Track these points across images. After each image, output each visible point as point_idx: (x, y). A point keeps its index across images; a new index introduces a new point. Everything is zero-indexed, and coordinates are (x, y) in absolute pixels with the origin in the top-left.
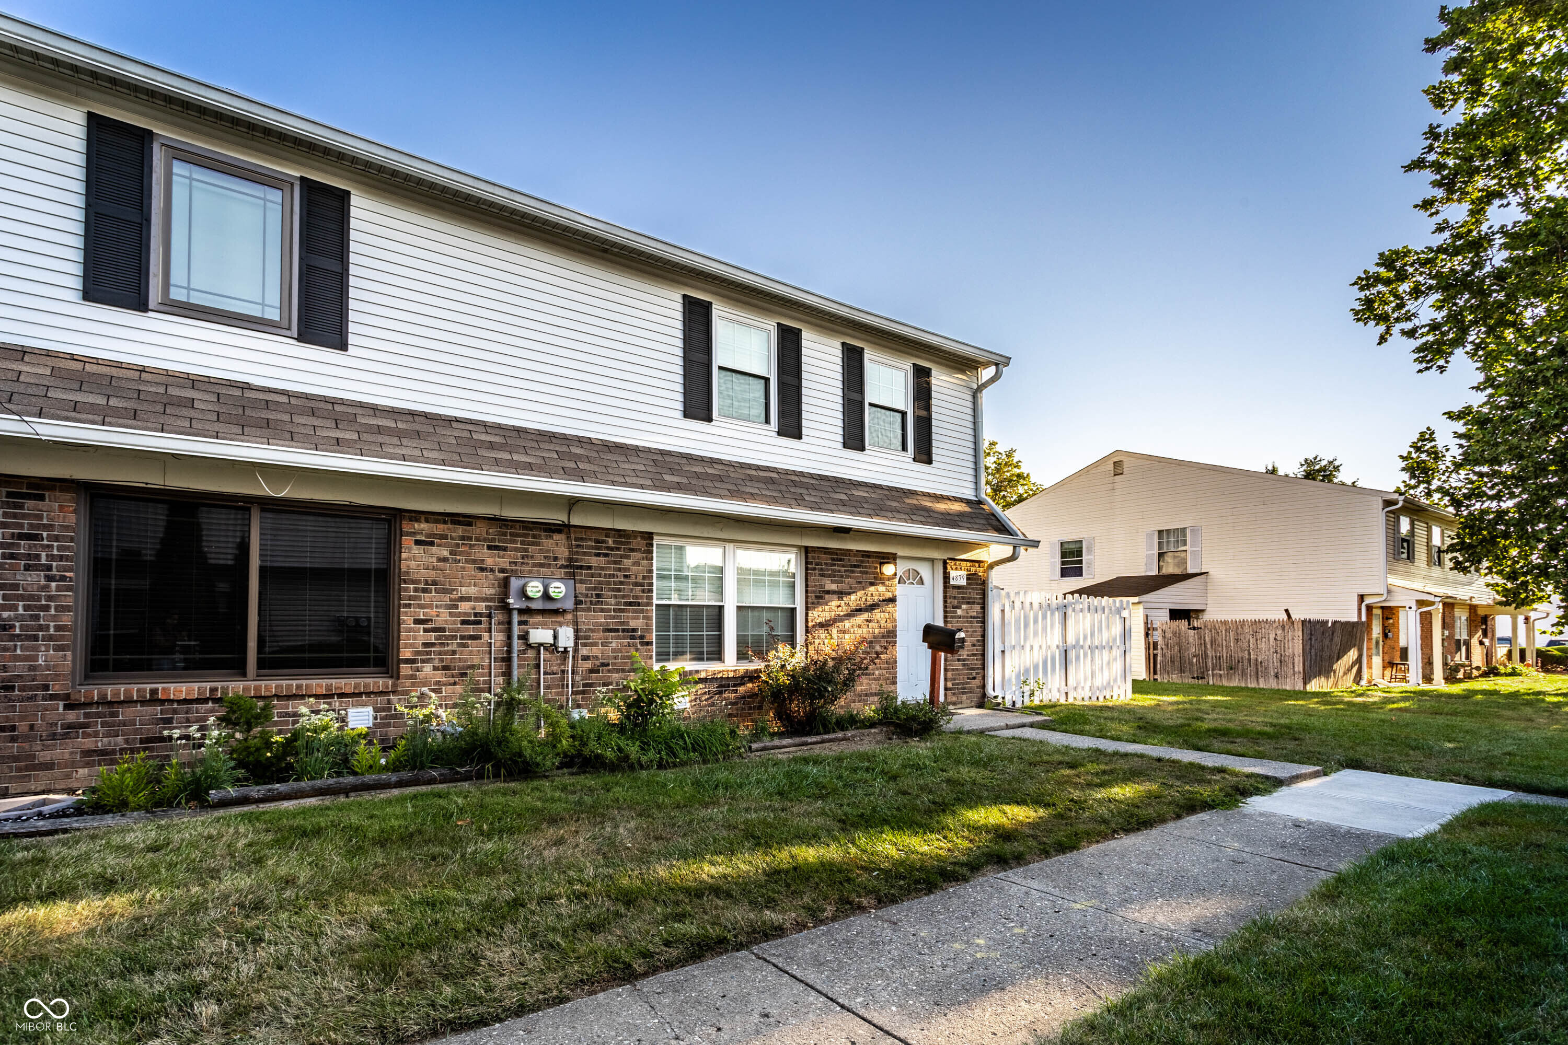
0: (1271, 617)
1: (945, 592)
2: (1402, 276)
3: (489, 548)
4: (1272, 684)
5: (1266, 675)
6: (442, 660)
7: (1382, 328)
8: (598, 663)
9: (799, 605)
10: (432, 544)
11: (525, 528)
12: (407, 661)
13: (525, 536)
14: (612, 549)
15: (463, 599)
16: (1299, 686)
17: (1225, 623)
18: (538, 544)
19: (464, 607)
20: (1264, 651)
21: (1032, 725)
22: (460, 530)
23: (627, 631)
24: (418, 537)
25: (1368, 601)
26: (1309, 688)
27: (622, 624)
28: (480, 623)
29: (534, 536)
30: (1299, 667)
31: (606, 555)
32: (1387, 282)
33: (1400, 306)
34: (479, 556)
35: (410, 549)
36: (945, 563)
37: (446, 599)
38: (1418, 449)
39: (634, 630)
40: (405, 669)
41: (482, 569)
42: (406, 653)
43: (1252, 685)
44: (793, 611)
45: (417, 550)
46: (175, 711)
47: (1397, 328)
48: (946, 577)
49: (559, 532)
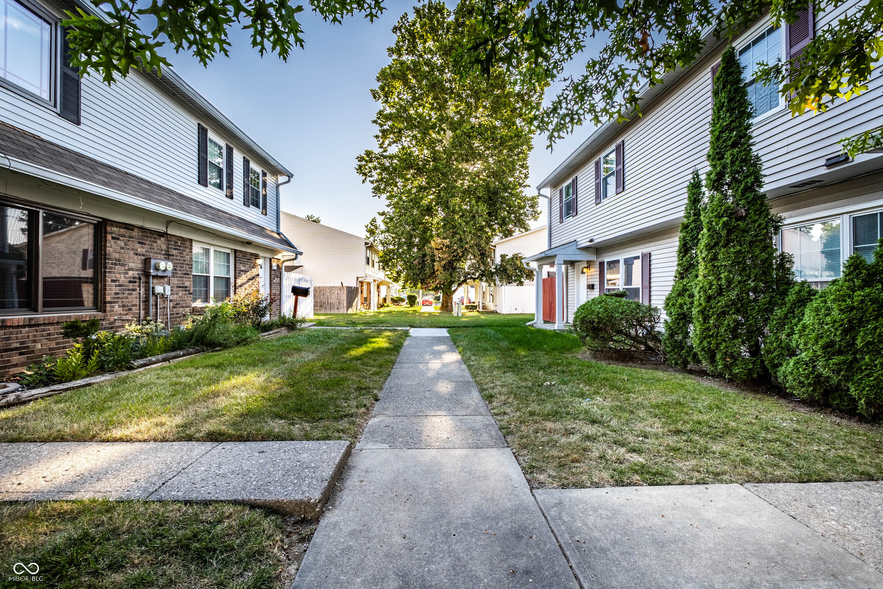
0: (336, 285)
1: (270, 272)
2: (371, 161)
3: (139, 243)
4: (336, 311)
5: (334, 309)
6: (123, 302)
7: (364, 177)
8: (175, 303)
9: (232, 276)
10: (118, 239)
11: (150, 233)
12: (110, 302)
13: (151, 237)
14: (179, 246)
15: (130, 269)
16: (345, 312)
17: (319, 287)
18: (156, 242)
19: (131, 273)
20: (333, 300)
21: (313, 326)
22: (128, 233)
23: (183, 287)
24: (114, 235)
25: (359, 279)
26: (349, 312)
27: (183, 284)
28: (135, 282)
29: (155, 238)
30: (345, 305)
31: (178, 249)
32: (366, 161)
33: (370, 172)
34: (135, 247)
35: (110, 241)
36: (270, 259)
37: (123, 268)
38: (372, 224)
39: (186, 287)
40: (108, 308)
41: (137, 254)
42: (108, 298)
43: (329, 312)
44: (228, 280)
45: (112, 242)
46: (11, 333)
47: (368, 179)
48: (271, 266)
49: (163, 236)
